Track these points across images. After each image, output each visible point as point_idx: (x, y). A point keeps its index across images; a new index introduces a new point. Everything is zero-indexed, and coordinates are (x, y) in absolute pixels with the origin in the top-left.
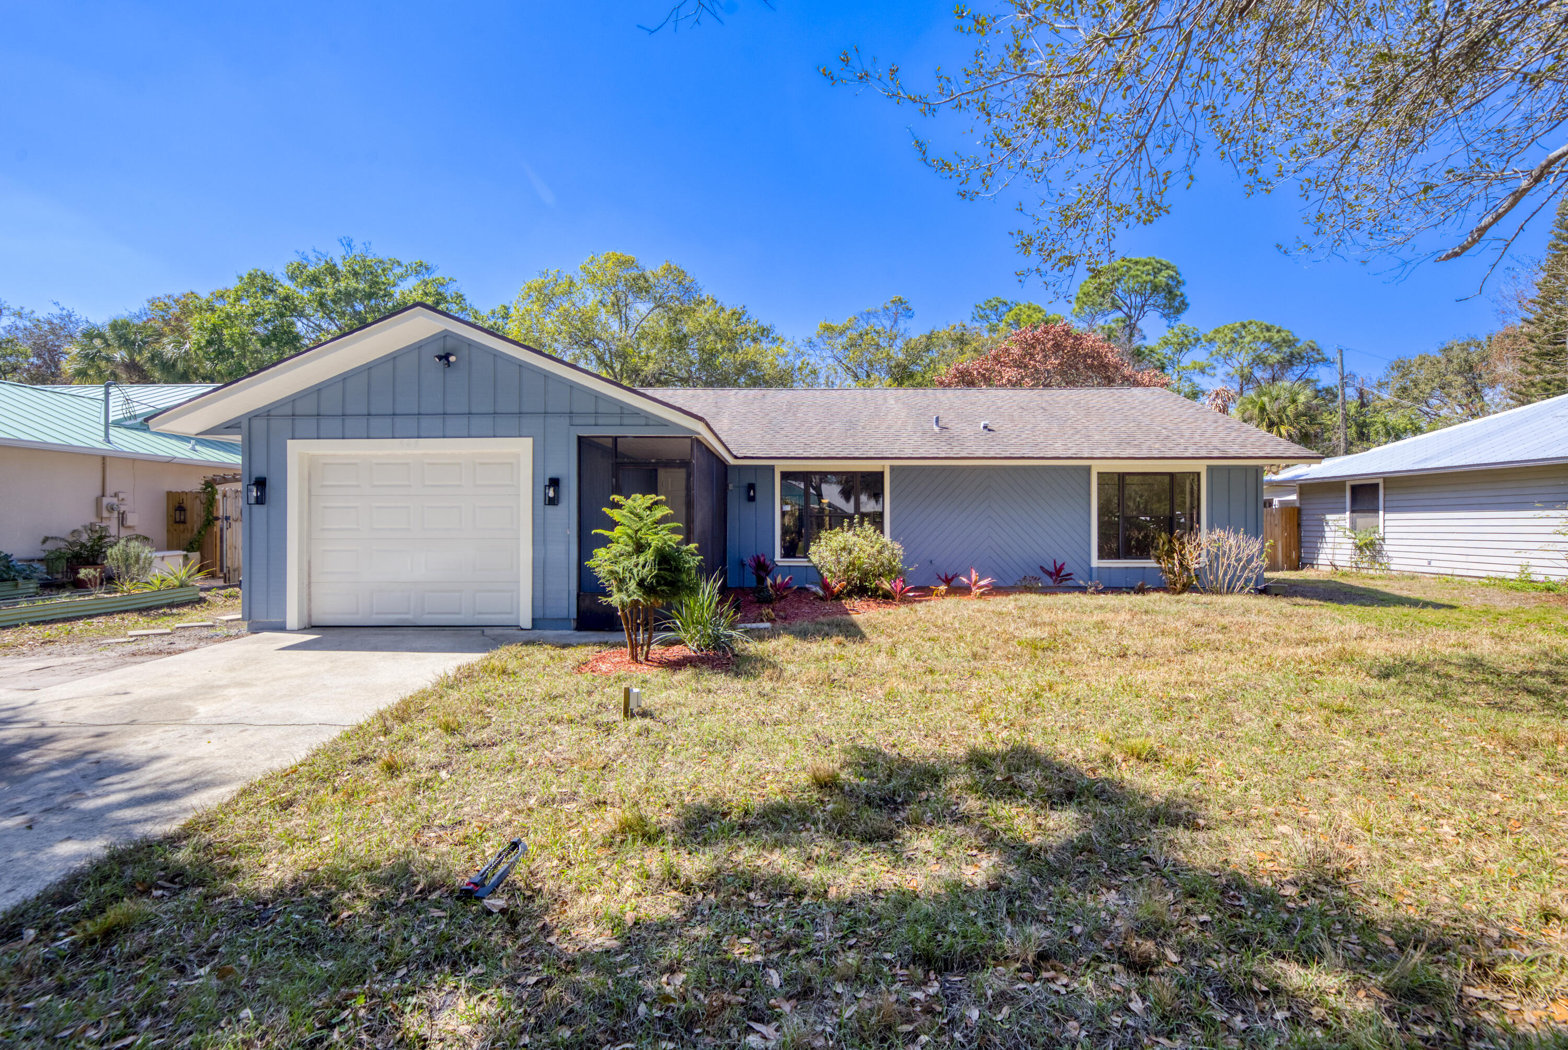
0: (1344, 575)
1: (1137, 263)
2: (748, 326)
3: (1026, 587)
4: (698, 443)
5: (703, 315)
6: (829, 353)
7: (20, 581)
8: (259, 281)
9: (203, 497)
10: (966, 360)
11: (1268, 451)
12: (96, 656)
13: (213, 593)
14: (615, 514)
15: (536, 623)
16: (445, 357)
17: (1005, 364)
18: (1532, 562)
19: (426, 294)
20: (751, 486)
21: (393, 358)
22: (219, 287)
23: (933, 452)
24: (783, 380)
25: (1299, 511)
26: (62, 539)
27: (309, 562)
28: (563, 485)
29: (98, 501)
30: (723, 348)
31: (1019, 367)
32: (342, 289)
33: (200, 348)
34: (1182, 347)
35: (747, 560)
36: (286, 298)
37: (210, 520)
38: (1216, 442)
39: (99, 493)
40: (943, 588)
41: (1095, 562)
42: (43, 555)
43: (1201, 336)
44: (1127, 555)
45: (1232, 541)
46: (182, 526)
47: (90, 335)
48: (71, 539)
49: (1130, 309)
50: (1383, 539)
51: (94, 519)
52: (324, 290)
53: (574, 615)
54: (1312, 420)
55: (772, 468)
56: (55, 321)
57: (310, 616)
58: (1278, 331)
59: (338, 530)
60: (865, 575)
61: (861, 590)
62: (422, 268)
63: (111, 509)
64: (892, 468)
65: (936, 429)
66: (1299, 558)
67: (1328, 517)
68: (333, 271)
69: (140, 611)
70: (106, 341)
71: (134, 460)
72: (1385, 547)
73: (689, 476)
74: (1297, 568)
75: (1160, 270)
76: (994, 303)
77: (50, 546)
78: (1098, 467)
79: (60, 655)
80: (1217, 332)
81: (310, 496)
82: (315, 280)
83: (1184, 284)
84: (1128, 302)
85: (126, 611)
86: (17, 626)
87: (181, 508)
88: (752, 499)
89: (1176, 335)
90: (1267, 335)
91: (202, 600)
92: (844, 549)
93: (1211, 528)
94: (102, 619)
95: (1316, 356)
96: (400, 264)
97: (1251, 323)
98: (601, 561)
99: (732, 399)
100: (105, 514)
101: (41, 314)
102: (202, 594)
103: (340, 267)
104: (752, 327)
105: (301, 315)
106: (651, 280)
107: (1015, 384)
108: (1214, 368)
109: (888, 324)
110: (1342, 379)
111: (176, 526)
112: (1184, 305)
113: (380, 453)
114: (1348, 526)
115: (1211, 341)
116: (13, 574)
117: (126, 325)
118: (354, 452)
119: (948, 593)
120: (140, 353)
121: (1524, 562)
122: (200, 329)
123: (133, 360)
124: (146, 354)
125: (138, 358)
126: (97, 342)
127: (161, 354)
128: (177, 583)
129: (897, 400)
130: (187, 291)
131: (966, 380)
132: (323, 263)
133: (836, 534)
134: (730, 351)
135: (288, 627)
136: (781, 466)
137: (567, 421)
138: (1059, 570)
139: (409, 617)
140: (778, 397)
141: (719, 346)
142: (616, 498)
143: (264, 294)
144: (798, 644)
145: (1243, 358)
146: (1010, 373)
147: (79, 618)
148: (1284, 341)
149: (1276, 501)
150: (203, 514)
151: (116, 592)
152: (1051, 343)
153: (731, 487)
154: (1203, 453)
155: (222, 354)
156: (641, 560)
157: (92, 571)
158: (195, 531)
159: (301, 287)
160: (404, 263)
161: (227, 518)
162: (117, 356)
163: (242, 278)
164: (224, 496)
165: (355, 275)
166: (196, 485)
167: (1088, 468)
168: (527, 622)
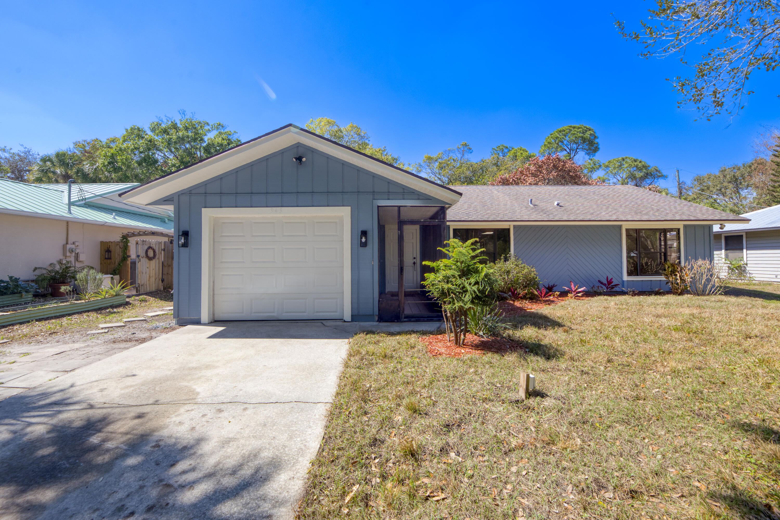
1: (574, 128)
3: (596, 292)
6: (430, 171)
7: (24, 294)
8: (136, 131)
9: (121, 244)
11: (719, 217)
12: (89, 343)
13: (133, 298)
15: (355, 317)
16: (299, 159)
19: (223, 139)
21: (266, 159)
22: (111, 136)
26: (45, 269)
27: (214, 282)
29: (64, 247)
32: (181, 136)
33: (105, 166)
36: (150, 141)
37: (125, 257)
38: (686, 212)
39: (65, 242)
41: (626, 278)
42: (35, 278)
43: (602, 164)
46: (109, 261)
47: (44, 160)
48: (50, 269)
49: (570, 150)
50: (747, 264)
51: (62, 257)
52: (171, 137)
53: (377, 312)
56: (22, 155)
57: (214, 315)
58: (640, 162)
59: (231, 262)
62: (220, 126)
63: (71, 251)
64: (515, 227)
65: (532, 206)
68: (175, 126)
70: (52, 163)
71: (84, 224)
72: (748, 269)
75: (586, 131)
76: (501, 147)
77: (38, 272)
78: (626, 226)
79: (65, 343)
80: (610, 162)
81: (214, 242)
82: (165, 131)
83: (598, 138)
84: (569, 147)
85: (88, 311)
86: (29, 322)
87: (108, 251)
89: (590, 164)
90: (635, 163)
91: (128, 303)
93: (686, 259)
94: (76, 316)
95: (658, 174)
96: (208, 124)
97: (627, 158)
100: (68, 254)
101: (15, 151)
102: (128, 300)
103: (179, 125)
105: (158, 149)
106: (344, 132)
108: (609, 180)
109: (460, 156)
110: (679, 184)
111: (105, 261)
112: (596, 150)
113: (256, 216)
114: (724, 257)
115: (607, 167)
116: (20, 289)
117: (64, 155)
118: (241, 216)
120: (71, 170)
122: (104, 156)
123: (67, 173)
124: (74, 170)
125: (70, 172)
126: (48, 163)
127: (82, 169)
128: (115, 294)
130: (94, 138)
131: (505, 183)
132: (170, 123)
135: (202, 321)
137: (371, 197)
138: (609, 283)
139: (275, 314)
143: (139, 138)
145: (623, 176)
147: (63, 316)
148: (643, 166)
150: (121, 254)
151: (80, 300)
152: (552, 164)
155: (115, 169)
157: (68, 287)
158: (117, 263)
159: (158, 135)
160: (211, 124)
161: (138, 256)
162: (58, 171)
163: (127, 130)
164: (137, 243)
165: (187, 129)
166: (118, 238)
167: (621, 227)
168: (348, 317)
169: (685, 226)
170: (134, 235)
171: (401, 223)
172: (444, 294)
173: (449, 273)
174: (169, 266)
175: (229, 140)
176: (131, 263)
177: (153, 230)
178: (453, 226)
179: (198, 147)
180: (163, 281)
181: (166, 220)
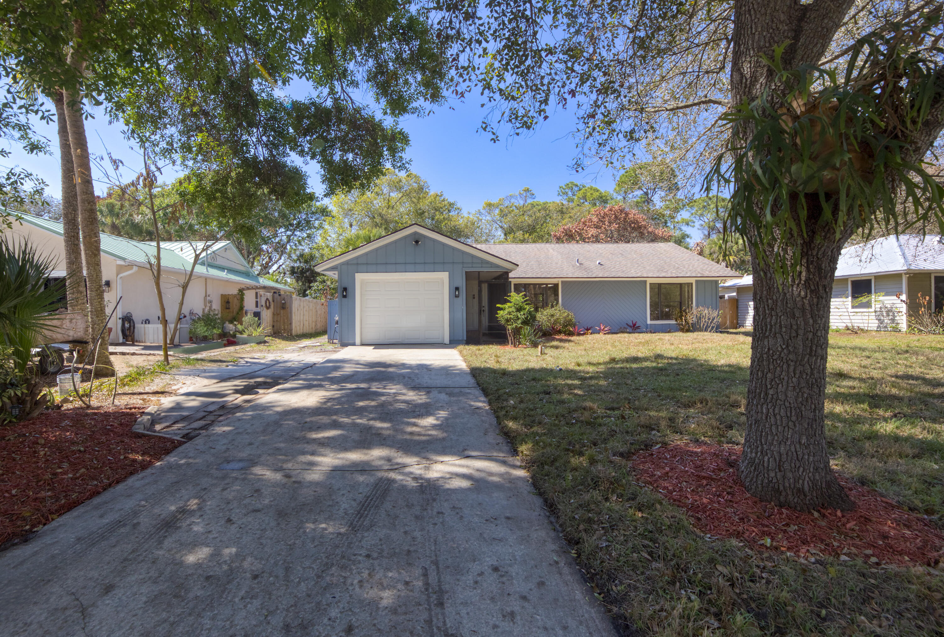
3: (622, 331)
4: (506, 273)
9: (238, 297)
10: (568, 224)
11: (721, 274)
14: (511, 299)
15: (451, 339)
16: (417, 242)
17: (590, 227)
21: (395, 242)
23: (581, 275)
25: (737, 301)
28: (460, 290)
29: (205, 300)
30: (444, 218)
38: (699, 270)
39: (205, 295)
40: (591, 331)
41: (649, 322)
44: (662, 319)
45: (706, 311)
46: (228, 310)
51: (204, 307)
53: (465, 338)
57: (361, 341)
59: (372, 307)
63: (210, 302)
64: (562, 282)
65: (578, 264)
66: (738, 323)
67: (750, 303)
74: (736, 328)
78: (649, 281)
91: (265, 342)
93: (697, 306)
98: (503, 315)
100: (208, 304)
102: (265, 339)
106: (404, 181)
107: (596, 238)
108: (694, 222)
111: (226, 310)
113: (388, 278)
118: (379, 278)
119: (593, 333)
127: (132, 220)
135: (356, 344)
137: (462, 266)
138: (634, 325)
145: (710, 217)
146: (593, 231)
149: (726, 296)
150: (238, 305)
154: (694, 275)
158: (234, 313)
161: (262, 306)
166: (235, 291)
167: (645, 282)
168: (447, 341)
169: (697, 281)
170: (248, 289)
171: (480, 283)
172: (507, 320)
173: (511, 310)
174: (278, 314)
178: (513, 282)
180: (273, 326)
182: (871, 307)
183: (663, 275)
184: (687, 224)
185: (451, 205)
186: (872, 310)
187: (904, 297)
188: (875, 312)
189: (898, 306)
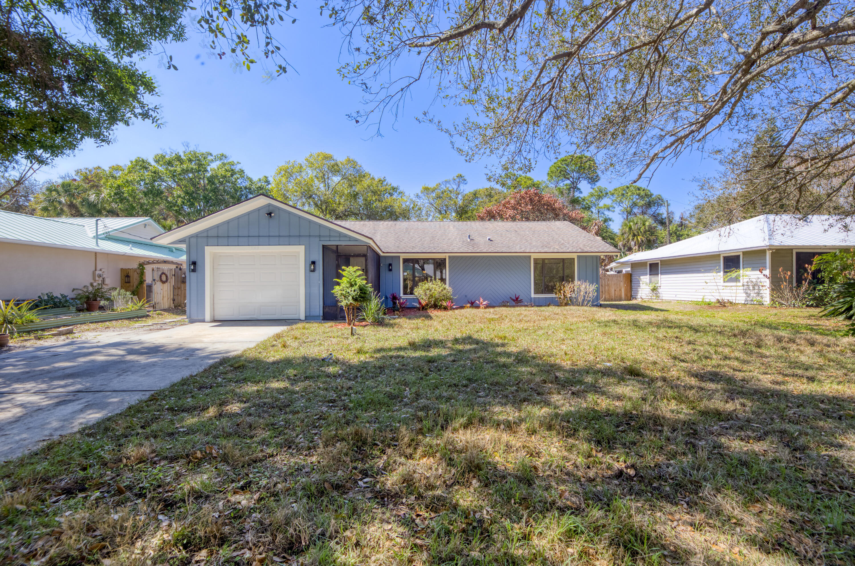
0: (645, 302)
2: (387, 187)
3: (504, 304)
4: (369, 247)
5: (366, 182)
6: (427, 201)
7: (71, 307)
8: (140, 163)
9: (138, 271)
10: (491, 206)
11: (600, 249)
13: (151, 312)
14: (344, 273)
15: (306, 318)
16: (270, 214)
17: (508, 208)
18: (706, 294)
19: (227, 171)
20: (390, 265)
22: (114, 164)
23: (466, 250)
24: (405, 215)
25: (631, 275)
26: (81, 290)
28: (317, 263)
29: (94, 273)
30: (376, 200)
31: (514, 209)
32: (185, 168)
33: (111, 197)
34: (600, 197)
35: (389, 296)
36: (155, 172)
37: (142, 282)
38: (581, 246)
39: (94, 269)
40: (469, 305)
41: (533, 295)
43: (608, 192)
44: (545, 292)
46: (128, 284)
47: (50, 189)
48: (85, 289)
49: (573, 179)
50: (660, 286)
51: (92, 281)
52: (175, 168)
53: (322, 314)
54: (652, 234)
55: (399, 257)
57: (214, 317)
58: (643, 190)
59: (225, 282)
60: (436, 299)
61: (435, 306)
62: (223, 156)
63: (100, 276)
64: (449, 257)
65: (469, 240)
66: (631, 296)
67: (641, 277)
68: (179, 158)
69: (129, 319)
70: (58, 192)
71: (108, 254)
72: (661, 290)
73: (366, 260)
74: (631, 300)
77: (76, 292)
78: (534, 256)
80: (615, 190)
81: (213, 269)
82: (170, 163)
83: (597, 168)
84: (572, 176)
85: (122, 319)
87: (128, 276)
88: (390, 270)
89: (596, 191)
90: (638, 192)
92: (428, 289)
93: (579, 280)
95: (661, 202)
96: (211, 155)
97: (631, 186)
98: (337, 290)
99: (381, 226)
100: (97, 278)
102: (148, 313)
103: (183, 157)
104: (389, 188)
105: (163, 180)
106: (340, 166)
107: (513, 219)
108: (614, 207)
109: (455, 187)
111: (126, 284)
112: (598, 178)
113: (242, 251)
114: (648, 282)
115: (613, 194)
116: (68, 304)
117: (69, 185)
118: (232, 251)
119: (470, 307)
120: (76, 199)
121: (703, 294)
122: (110, 186)
123: (72, 203)
124: (80, 200)
125: (75, 201)
126: (54, 193)
127: (88, 199)
128: (138, 308)
129: (454, 227)
130: (96, 166)
131: (491, 216)
132: (174, 155)
133: (425, 284)
134: (379, 201)
135: (205, 320)
136: (403, 256)
137: (318, 239)
138: (517, 299)
140: (402, 225)
141: (374, 199)
142: (343, 267)
143: (144, 170)
144: (407, 321)
145: (626, 204)
146: (510, 212)
148: (646, 195)
149: (624, 272)
150: (138, 279)
153: (381, 265)
154: (574, 250)
155: (122, 200)
156: (353, 289)
158: (135, 286)
159: (161, 166)
160: (214, 154)
161: (154, 280)
162: (63, 200)
163: (132, 162)
164: (153, 270)
165: (190, 161)
166: (135, 266)
167: (530, 257)
168: (303, 317)
169: (578, 257)
170: (149, 263)
174: (179, 288)
175: (232, 170)
176: (147, 286)
177: (165, 259)
179: (202, 177)
180: (174, 300)
181: (174, 249)
182: (739, 281)
183: (546, 250)
184: (609, 209)
185: (394, 189)
186: (740, 284)
187: (767, 272)
188: (743, 286)
189: (762, 280)
